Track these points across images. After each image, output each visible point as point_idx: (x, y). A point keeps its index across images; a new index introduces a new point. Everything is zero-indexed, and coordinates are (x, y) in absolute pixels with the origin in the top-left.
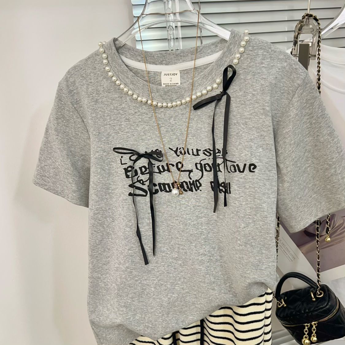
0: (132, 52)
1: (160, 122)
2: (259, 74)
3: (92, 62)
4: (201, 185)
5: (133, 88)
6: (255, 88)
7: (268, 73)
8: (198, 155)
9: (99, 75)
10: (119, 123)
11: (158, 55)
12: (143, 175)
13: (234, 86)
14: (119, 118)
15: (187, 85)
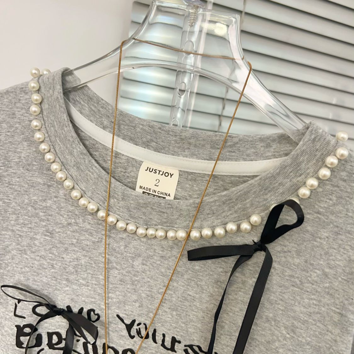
0: (95, 107)
1: (112, 259)
3: (10, 101)
5: (76, 176)
6: (333, 262)
8: (172, 349)
9: (18, 131)
10: (32, 234)
11: (144, 128)
12: (51, 350)
13: (287, 240)
14: (33, 224)
15: (187, 206)
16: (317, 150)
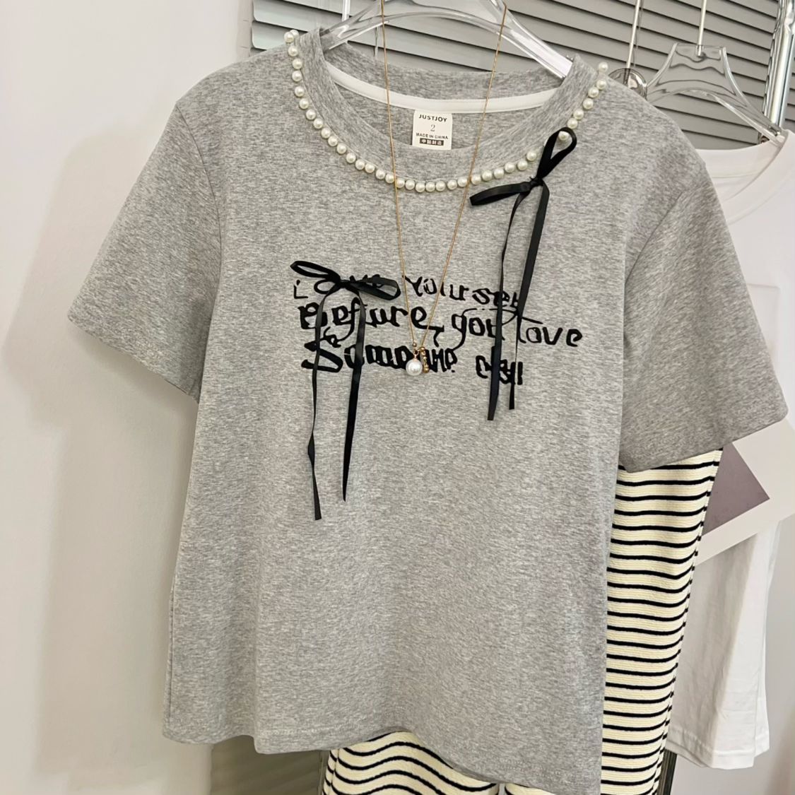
2: (612, 157)
3: (264, 71)
4: (455, 361)
5: (348, 139)
6: (601, 183)
7: (631, 156)
8: (461, 298)
10: (305, 208)
12: (338, 326)
13: (561, 171)
14: (305, 198)
15: (465, 153)
16: (580, 84)
